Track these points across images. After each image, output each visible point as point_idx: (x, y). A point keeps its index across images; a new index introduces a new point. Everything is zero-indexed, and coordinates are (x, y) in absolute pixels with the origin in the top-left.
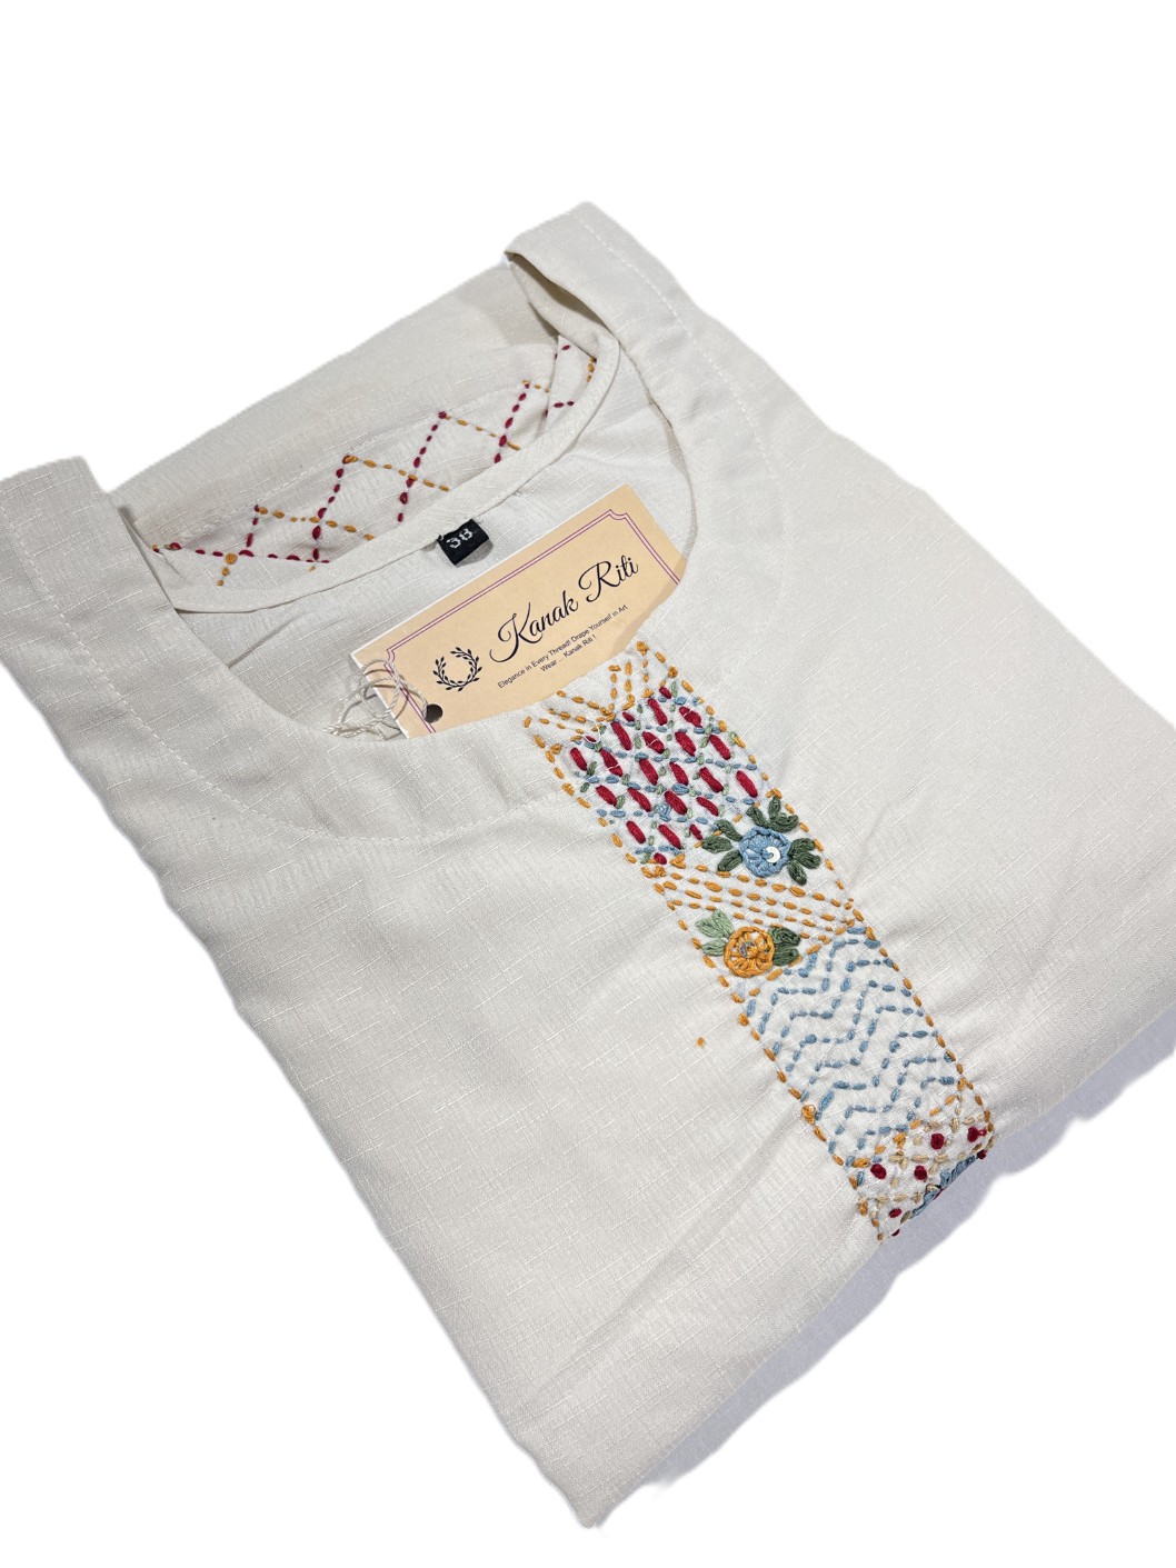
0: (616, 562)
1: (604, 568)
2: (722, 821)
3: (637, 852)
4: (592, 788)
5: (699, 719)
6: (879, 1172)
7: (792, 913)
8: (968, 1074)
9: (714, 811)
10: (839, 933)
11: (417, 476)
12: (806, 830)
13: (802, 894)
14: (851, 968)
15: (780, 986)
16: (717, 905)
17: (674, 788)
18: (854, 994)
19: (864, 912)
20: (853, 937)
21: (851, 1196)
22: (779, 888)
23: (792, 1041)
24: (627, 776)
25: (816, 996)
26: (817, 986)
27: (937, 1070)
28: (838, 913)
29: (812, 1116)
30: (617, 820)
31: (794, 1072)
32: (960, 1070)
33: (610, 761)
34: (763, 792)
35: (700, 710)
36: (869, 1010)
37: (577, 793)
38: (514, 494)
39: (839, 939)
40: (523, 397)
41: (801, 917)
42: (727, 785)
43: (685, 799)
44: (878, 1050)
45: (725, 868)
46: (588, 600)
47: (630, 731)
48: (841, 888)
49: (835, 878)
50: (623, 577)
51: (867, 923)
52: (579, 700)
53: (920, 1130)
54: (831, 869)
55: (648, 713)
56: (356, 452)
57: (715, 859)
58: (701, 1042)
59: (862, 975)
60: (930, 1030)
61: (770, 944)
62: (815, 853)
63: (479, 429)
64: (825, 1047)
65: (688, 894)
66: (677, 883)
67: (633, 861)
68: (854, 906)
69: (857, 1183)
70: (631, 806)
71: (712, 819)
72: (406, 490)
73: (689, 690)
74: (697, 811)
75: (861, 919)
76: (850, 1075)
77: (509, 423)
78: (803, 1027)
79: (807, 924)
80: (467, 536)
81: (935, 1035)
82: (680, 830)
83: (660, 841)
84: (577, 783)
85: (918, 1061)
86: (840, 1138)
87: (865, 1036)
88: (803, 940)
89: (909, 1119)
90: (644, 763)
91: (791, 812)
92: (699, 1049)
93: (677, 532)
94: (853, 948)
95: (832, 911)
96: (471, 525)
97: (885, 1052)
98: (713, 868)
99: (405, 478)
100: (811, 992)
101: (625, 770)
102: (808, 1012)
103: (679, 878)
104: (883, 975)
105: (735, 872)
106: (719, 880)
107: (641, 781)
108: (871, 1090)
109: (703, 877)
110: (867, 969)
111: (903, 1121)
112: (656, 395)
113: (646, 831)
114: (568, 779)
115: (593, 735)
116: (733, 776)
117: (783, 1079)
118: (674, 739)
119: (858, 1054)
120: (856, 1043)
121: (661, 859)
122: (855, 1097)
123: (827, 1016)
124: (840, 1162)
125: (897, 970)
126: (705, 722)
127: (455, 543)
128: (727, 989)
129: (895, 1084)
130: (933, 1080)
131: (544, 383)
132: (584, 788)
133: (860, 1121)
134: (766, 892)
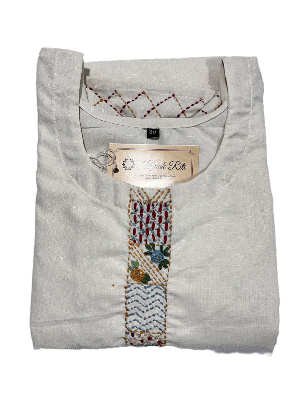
0: (182, 163)
1: (178, 163)
2: (153, 243)
3: (131, 236)
4: (133, 215)
5: (168, 217)
6: (133, 335)
7: (153, 273)
8: (166, 331)
9: (154, 240)
10: (160, 285)
11: (156, 108)
12: (170, 259)
13: (158, 271)
14: (157, 294)
15: (139, 286)
16: (139, 260)
17: (150, 228)
18: (153, 299)
19: (168, 285)
20: (162, 288)
21: (124, 335)
22: (154, 266)
23: (133, 299)
24: (143, 218)
25: (145, 294)
26: (147, 292)
27: (160, 326)
28: (163, 281)
29: (127, 315)
30: (133, 226)
31: (129, 305)
32: (165, 329)
33: (142, 211)
34: (168, 243)
35: (169, 215)
36: (154, 304)
37: (130, 213)
38: (173, 129)
39: (159, 286)
40: (197, 103)
41: (154, 276)
42: (161, 236)
43: (150, 232)
44: (150, 313)
45: (146, 254)
46: (169, 169)
47: (151, 208)
48: (167, 276)
49: (168, 274)
50: (181, 168)
51: (167, 288)
52: (145, 193)
53: (148, 334)
54: (168, 271)
55: (158, 207)
56: (147, 92)
57: (146, 250)
58: (113, 285)
59: (158, 297)
60: (164, 317)
61: (143, 276)
62: (168, 265)
63: (180, 105)
64: (139, 304)
65: (135, 253)
66: (134, 249)
67: (129, 238)
68: (167, 283)
69: (127, 333)
70: (138, 225)
71: (152, 241)
72: (150, 110)
73: (171, 208)
74: (150, 237)
75: (166, 286)
76: (140, 313)
77: (188, 108)
78: (137, 297)
79: (154, 278)
80: (155, 132)
81: (165, 319)
82: (144, 238)
83: (138, 237)
84: (132, 211)
85: (157, 321)
86: (129, 323)
87: (149, 309)
88: (151, 281)
89: (147, 330)
90: (148, 218)
91: (170, 252)
92: (112, 286)
93: (202, 166)
94: (160, 290)
95: (162, 280)
96: (158, 130)
97: (151, 315)
98: (144, 252)
99: (152, 107)
100: (145, 292)
101: (143, 216)
102: (141, 295)
103: (136, 249)
104: (163, 300)
105: (147, 256)
106: (143, 255)
107: (144, 220)
108: (142, 319)
109: (140, 252)
110: (160, 296)
111: (145, 330)
112: (226, 126)
113: (137, 233)
114: (130, 209)
115: (143, 203)
116: (164, 235)
117: (126, 304)
118: (159, 217)
119: (145, 311)
120: (147, 308)
121: (135, 242)
122: (139, 318)
123: (144, 299)
124: (126, 327)
125: (166, 301)
126: (168, 218)
127: (151, 132)
128: (127, 279)
129: (149, 322)
130: (158, 327)
131: (206, 102)
132: (132, 213)
133: (136, 323)
134: (151, 265)
